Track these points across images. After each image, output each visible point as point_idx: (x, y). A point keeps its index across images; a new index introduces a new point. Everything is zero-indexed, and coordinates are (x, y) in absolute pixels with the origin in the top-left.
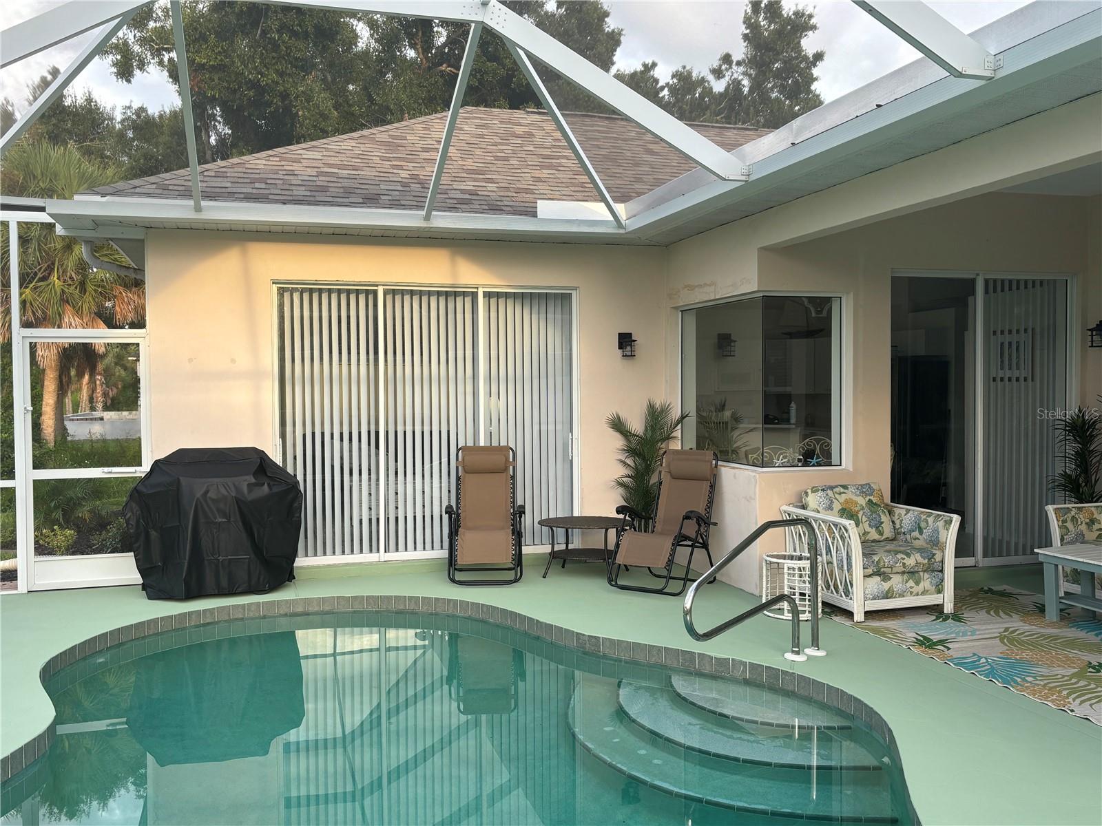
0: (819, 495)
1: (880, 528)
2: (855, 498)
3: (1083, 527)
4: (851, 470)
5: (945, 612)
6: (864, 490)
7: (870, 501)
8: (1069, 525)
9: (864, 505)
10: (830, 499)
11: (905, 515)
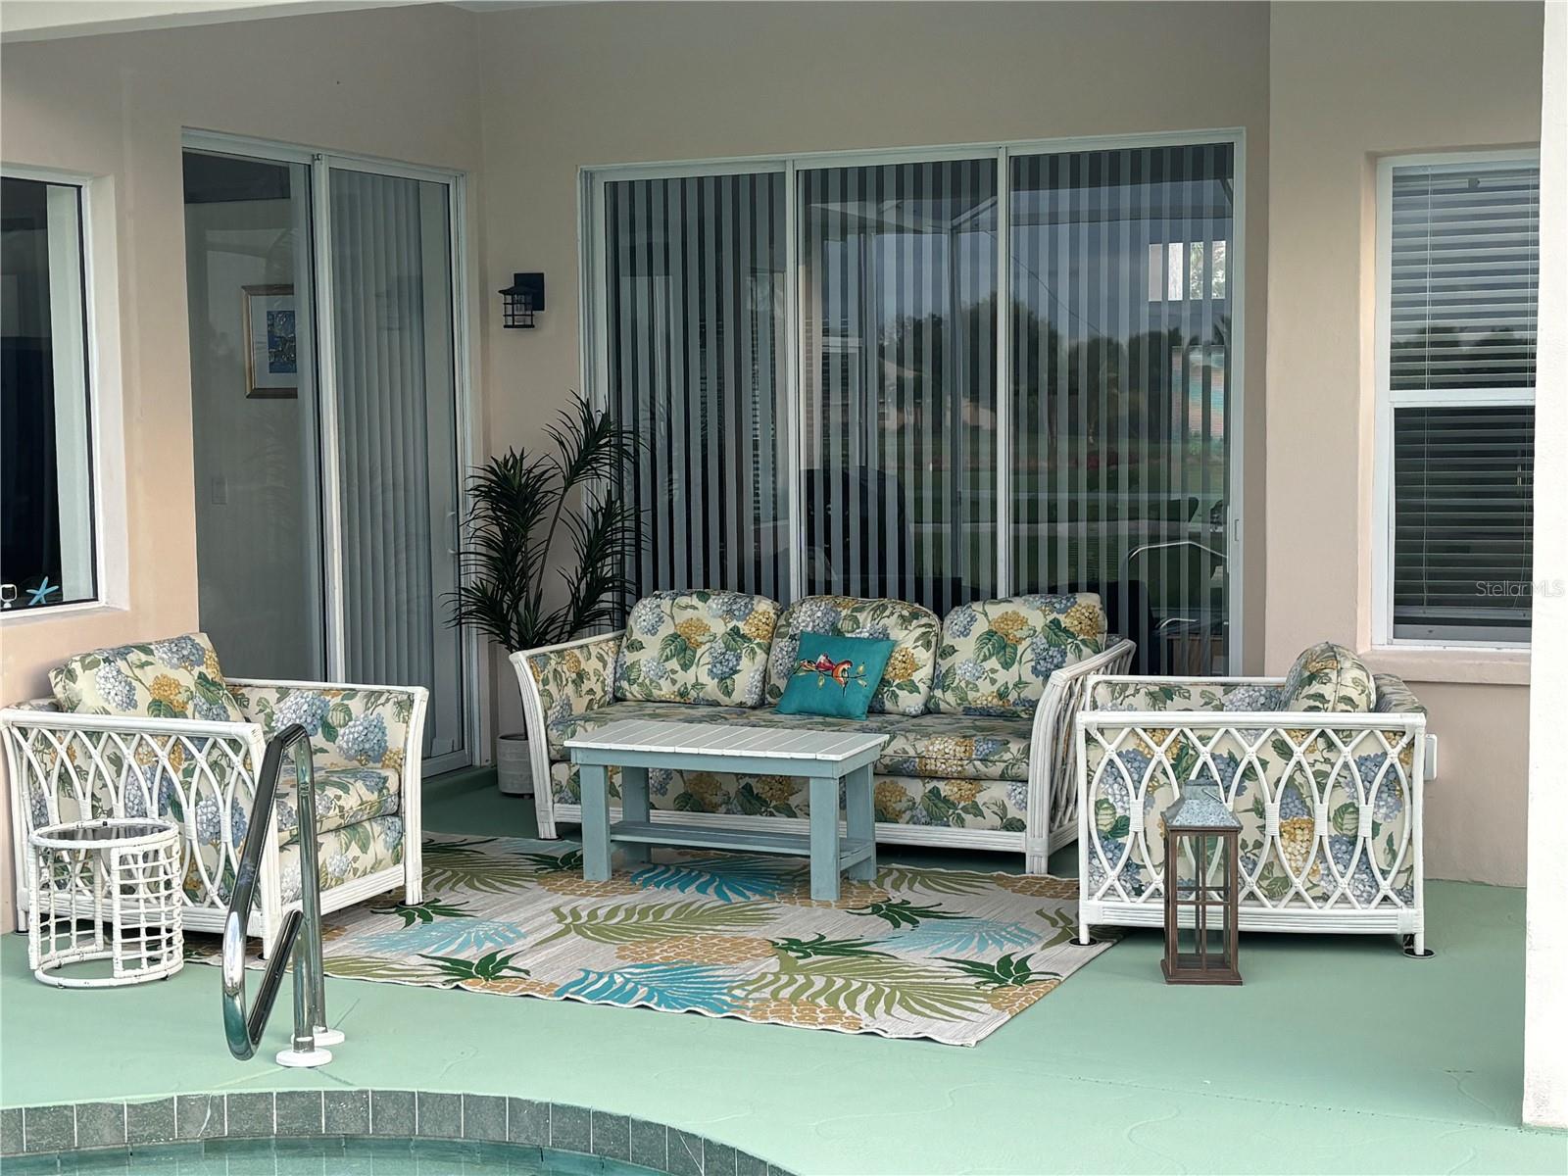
0: (101, 673)
2: (172, 674)
3: (570, 689)
4: (127, 608)
5: (409, 902)
6: (185, 653)
7: (202, 676)
8: (552, 687)
9: (193, 689)
10: (126, 681)
11: (279, 700)
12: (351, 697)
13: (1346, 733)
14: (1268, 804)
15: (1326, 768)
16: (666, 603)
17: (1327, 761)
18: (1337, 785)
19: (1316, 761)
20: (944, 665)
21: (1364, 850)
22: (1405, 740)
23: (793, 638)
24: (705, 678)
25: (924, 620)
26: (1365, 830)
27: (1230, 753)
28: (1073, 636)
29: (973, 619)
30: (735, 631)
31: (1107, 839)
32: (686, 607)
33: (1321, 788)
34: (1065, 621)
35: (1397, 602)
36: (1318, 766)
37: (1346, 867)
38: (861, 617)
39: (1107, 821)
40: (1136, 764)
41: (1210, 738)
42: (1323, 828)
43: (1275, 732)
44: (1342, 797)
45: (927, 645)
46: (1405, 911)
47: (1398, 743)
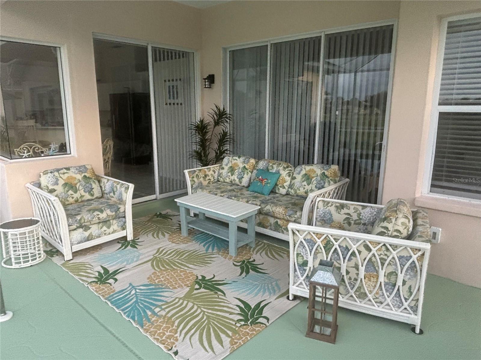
0: (48, 176)
1: (92, 192)
2: (74, 175)
3: (202, 179)
4: (76, 157)
5: (128, 240)
6: (81, 170)
7: (85, 176)
8: (195, 179)
9: (81, 179)
10: (56, 178)
12: (118, 184)
13: (394, 246)
14: (360, 267)
15: (385, 257)
16: (231, 158)
17: (386, 255)
18: (389, 264)
19: (381, 254)
20: (293, 181)
21: (398, 290)
22: (421, 253)
23: (257, 170)
24: (236, 179)
25: (290, 169)
26: (400, 283)
27: (346, 246)
28: (328, 177)
29: (302, 170)
30: (245, 167)
31: (300, 266)
32: (235, 160)
33: (383, 264)
34: (326, 173)
36: (382, 256)
37: (391, 294)
38: (275, 166)
39: (301, 261)
40: (311, 244)
41: (339, 240)
42: (382, 279)
43: (364, 241)
44: (391, 269)
45: (289, 176)
46: (413, 316)
47: (417, 254)
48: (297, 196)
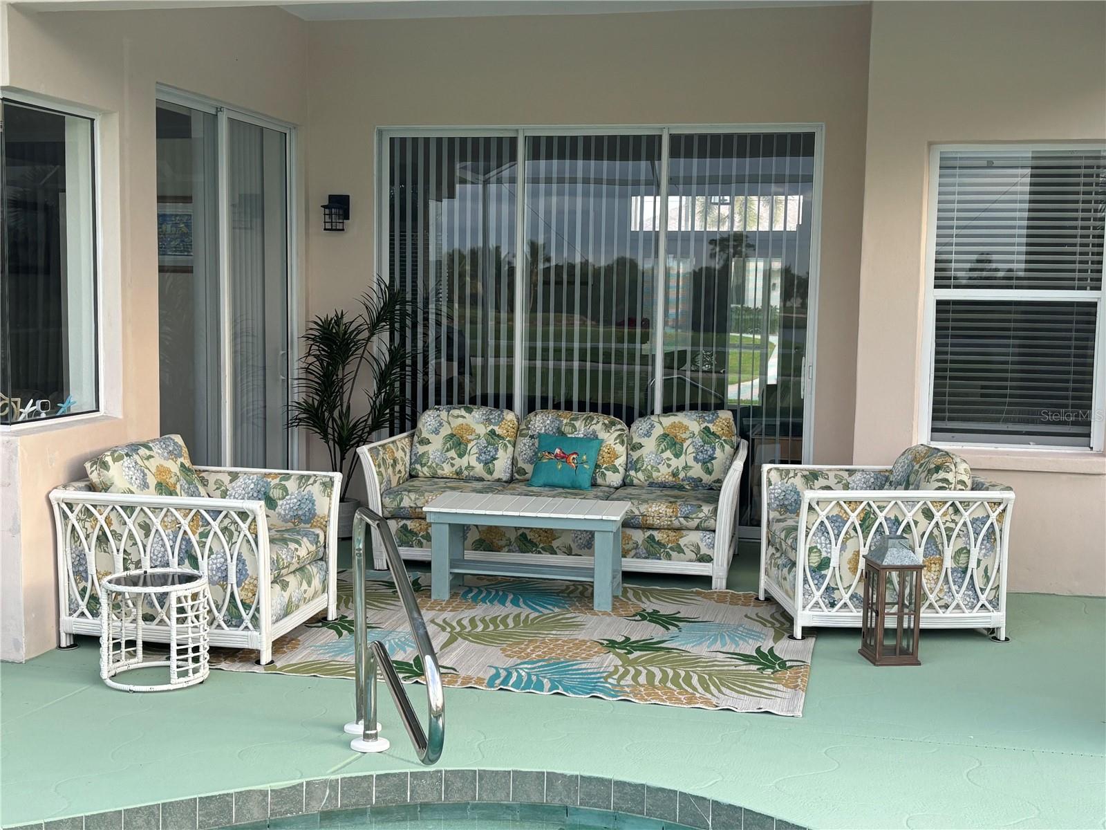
0: (126, 464)
2: (166, 464)
4: (121, 417)
5: (330, 618)
6: (171, 449)
7: (182, 465)
8: (382, 469)
9: (179, 474)
10: (141, 470)
11: (231, 481)
12: (286, 479)
13: (966, 503)
14: (917, 548)
15: (952, 525)
16: (444, 414)
17: (953, 521)
18: (958, 536)
19: (946, 521)
20: (635, 455)
21: (972, 576)
22: (1002, 507)
23: (532, 437)
24: (474, 463)
25: (619, 427)
26: (973, 564)
27: (896, 516)
28: (719, 437)
29: (652, 426)
30: (493, 432)
31: (815, 572)
32: (458, 417)
33: (949, 538)
34: (712, 428)
35: (934, 419)
36: (948, 524)
37: (960, 587)
38: (577, 424)
39: (815, 560)
40: (837, 524)
41: (885, 507)
42: (948, 563)
43: (925, 503)
44: (961, 544)
45: (622, 443)
46: (995, 613)
47: (996, 510)
48: (651, 485)
